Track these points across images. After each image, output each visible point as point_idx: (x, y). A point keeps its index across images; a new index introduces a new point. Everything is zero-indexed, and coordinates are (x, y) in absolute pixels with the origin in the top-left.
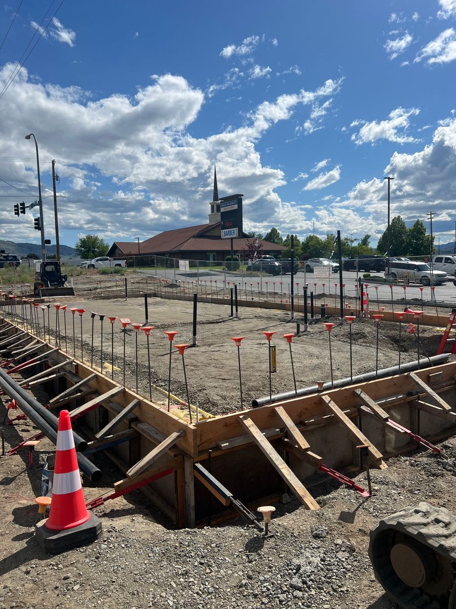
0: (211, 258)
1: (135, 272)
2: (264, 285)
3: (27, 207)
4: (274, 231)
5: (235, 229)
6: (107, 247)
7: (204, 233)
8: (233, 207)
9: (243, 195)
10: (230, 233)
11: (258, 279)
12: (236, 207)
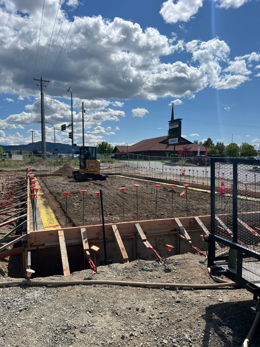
0: (167, 155)
1: (119, 162)
2: (195, 172)
3: (67, 127)
4: (209, 140)
5: (176, 138)
6: (113, 148)
7: (164, 141)
8: (176, 126)
9: (182, 119)
10: (173, 141)
11: (191, 168)
12: (177, 126)
